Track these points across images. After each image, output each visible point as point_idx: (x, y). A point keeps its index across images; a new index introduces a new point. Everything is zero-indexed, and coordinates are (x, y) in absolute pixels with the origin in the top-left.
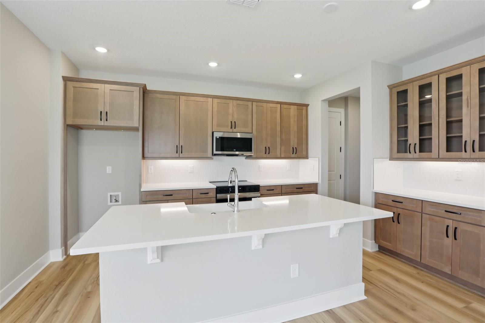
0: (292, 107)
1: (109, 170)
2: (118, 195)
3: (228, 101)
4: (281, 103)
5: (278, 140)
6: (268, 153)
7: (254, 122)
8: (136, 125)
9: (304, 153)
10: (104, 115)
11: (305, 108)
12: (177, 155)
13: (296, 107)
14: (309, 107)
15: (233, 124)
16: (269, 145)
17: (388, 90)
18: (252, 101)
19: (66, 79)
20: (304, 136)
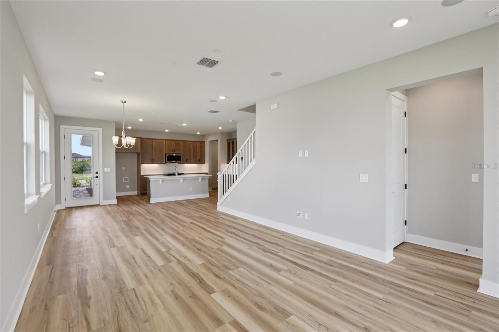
0: (198, 143)
1: (124, 168)
2: (127, 179)
3: (171, 141)
4: (193, 142)
5: (192, 156)
6: (188, 162)
7: (182, 149)
9: (203, 161)
11: (203, 143)
12: (152, 162)
13: (199, 143)
14: (205, 143)
15: (174, 150)
16: (188, 158)
17: (227, 141)
18: (181, 141)
20: (203, 155)
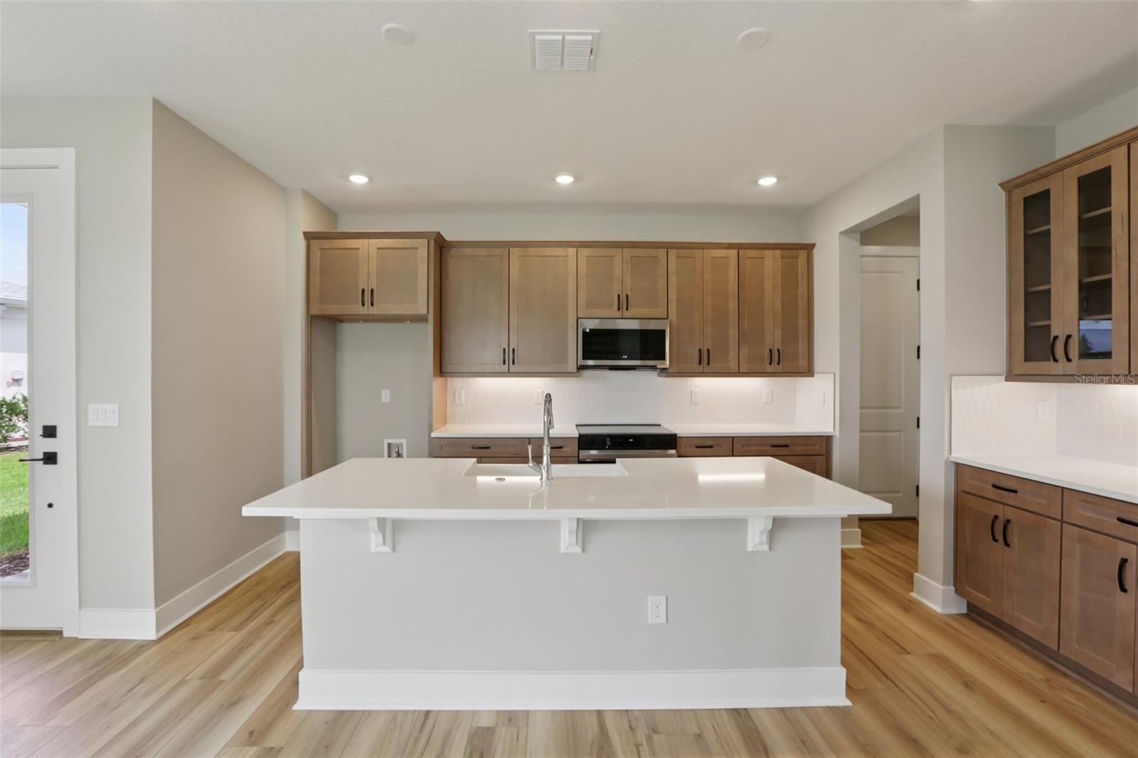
0: (769, 253)
1: (386, 396)
2: (402, 444)
3: (611, 251)
4: (739, 247)
5: (733, 332)
6: (706, 364)
7: (673, 295)
8: (423, 311)
9: (802, 362)
10: (367, 295)
11: (803, 253)
12: (505, 368)
13: (778, 252)
14: (815, 251)
15: (623, 299)
16: (708, 345)
17: (1002, 195)
18: (668, 246)
19: (309, 236)
20: (802, 322)
